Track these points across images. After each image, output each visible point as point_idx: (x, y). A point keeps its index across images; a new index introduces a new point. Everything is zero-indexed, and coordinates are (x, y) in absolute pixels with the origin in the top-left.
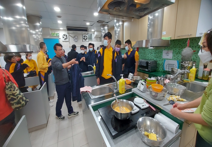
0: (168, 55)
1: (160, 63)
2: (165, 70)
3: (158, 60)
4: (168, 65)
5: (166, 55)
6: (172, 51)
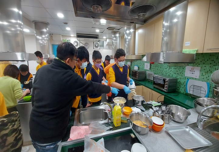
0: (193, 72)
1: (182, 81)
2: (189, 93)
3: (178, 77)
4: (192, 87)
5: (191, 72)
6: (199, 68)
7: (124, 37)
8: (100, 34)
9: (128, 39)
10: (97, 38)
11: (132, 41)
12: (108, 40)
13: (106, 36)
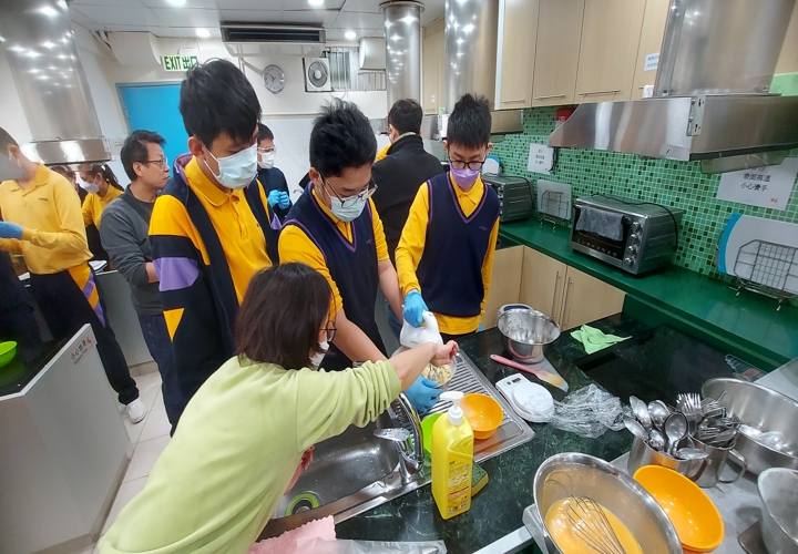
0: (762, 183)
1: (699, 222)
2: (730, 272)
4: (753, 248)
5: (748, 181)
7: (444, 26)
8: (326, 17)
9: (463, 35)
10: (314, 37)
11: (482, 43)
12: (366, 48)
13: (356, 29)
